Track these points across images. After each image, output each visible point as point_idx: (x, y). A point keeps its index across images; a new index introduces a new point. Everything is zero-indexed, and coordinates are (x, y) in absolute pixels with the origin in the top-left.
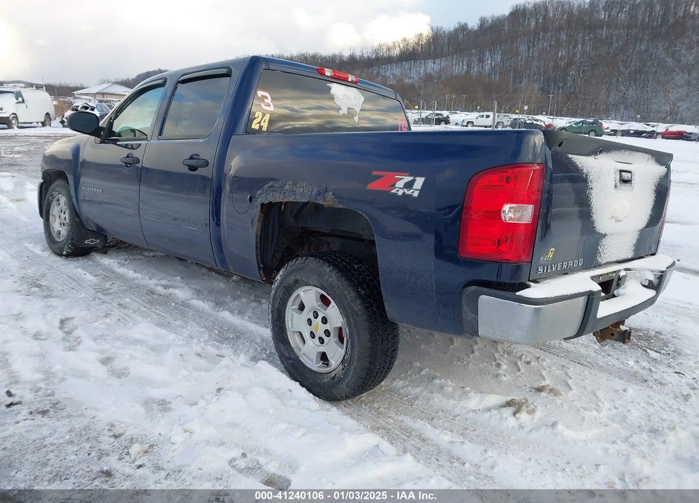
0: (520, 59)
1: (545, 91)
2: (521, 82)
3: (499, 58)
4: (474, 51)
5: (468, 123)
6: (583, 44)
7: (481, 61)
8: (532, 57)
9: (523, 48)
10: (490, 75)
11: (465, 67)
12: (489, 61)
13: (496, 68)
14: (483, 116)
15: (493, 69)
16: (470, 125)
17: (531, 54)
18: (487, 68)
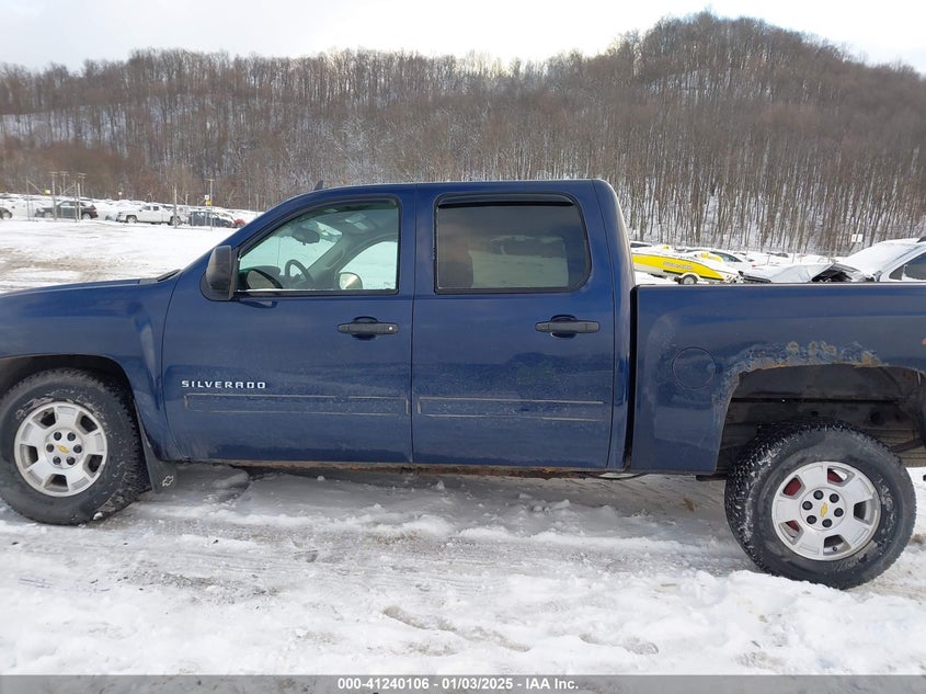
0: (154, 126)
1: (197, 172)
2: (161, 160)
3: (123, 122)
4: (82, 108)
5: (128, 217)
6: (235, 115)
7: (97, 124)
8: (171, 124)
9: (156, 112)
10: (113, 146)
11: (71, 131)
12: (109, 126)
13: (121, 136)
14: (149, 208)
15: (114, 136)
16: (131, 220)
17: (169, 121)
18: (106, 135)
